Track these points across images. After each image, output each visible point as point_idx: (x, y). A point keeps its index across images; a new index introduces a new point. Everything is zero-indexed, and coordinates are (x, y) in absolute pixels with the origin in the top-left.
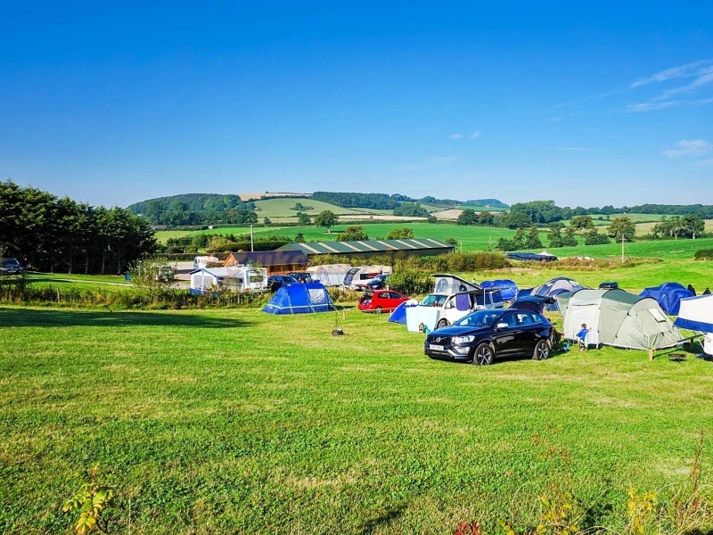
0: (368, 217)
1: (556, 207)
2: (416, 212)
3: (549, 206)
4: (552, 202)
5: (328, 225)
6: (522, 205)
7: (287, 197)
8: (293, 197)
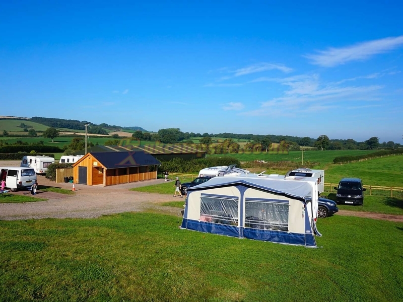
0: (72, 133)
1: (181, 132)
2: (99, 132)
3: (177, 131)
4: (178, 129)
5: (52, 137)
6: (165, 130)
7: (14, 119)
8: (18, 119)
